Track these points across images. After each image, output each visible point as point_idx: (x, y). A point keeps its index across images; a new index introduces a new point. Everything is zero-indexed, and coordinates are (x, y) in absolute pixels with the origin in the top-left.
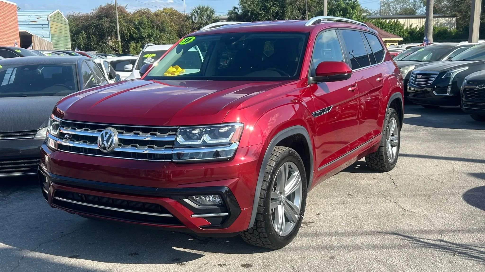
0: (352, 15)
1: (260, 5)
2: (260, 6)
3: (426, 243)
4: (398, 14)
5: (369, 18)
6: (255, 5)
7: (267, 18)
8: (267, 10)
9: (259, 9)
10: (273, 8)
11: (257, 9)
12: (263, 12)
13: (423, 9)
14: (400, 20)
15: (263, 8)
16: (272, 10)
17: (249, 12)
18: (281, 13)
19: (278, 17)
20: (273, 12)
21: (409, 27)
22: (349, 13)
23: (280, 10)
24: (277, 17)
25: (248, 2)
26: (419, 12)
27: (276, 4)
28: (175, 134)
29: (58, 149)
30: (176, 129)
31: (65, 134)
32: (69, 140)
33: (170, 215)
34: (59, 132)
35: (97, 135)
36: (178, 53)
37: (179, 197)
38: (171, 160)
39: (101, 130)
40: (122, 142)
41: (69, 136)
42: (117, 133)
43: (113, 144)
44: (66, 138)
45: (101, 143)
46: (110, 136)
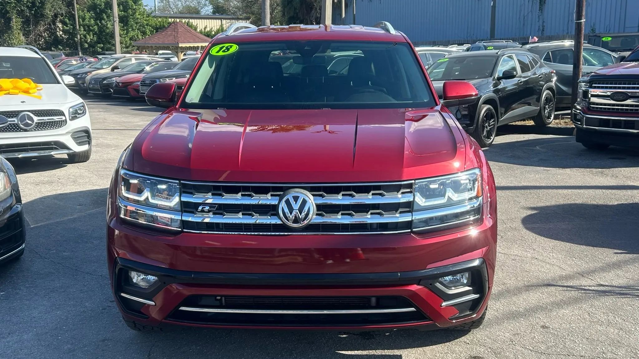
0: (134, 11)
3: (594, 290)
4: (180, 13)
5: (155, 16)
7: (19, 8)
13: (209, 8)
14: (191, 20)
18: (39, 3)
19: (35, 9)
21: (203, 30)
22: (130, 9)
26: (205, 12)
28: (411, 192)
29: (184, 230)
30: (411, 184)
31: (200, 204)
32: (211, 213)
33: (412, 309)
34: (183, 201)
35: (275, 202)
36: (211, 67)
37: (430, 282)
38: (410, 230)
39: (282, 193)
40: (322, 209)
41: (210, 207)
42: (312, 197)
43: (311, 213)
44: (202, 211)
45: (288, 214)
46: (304, 202)
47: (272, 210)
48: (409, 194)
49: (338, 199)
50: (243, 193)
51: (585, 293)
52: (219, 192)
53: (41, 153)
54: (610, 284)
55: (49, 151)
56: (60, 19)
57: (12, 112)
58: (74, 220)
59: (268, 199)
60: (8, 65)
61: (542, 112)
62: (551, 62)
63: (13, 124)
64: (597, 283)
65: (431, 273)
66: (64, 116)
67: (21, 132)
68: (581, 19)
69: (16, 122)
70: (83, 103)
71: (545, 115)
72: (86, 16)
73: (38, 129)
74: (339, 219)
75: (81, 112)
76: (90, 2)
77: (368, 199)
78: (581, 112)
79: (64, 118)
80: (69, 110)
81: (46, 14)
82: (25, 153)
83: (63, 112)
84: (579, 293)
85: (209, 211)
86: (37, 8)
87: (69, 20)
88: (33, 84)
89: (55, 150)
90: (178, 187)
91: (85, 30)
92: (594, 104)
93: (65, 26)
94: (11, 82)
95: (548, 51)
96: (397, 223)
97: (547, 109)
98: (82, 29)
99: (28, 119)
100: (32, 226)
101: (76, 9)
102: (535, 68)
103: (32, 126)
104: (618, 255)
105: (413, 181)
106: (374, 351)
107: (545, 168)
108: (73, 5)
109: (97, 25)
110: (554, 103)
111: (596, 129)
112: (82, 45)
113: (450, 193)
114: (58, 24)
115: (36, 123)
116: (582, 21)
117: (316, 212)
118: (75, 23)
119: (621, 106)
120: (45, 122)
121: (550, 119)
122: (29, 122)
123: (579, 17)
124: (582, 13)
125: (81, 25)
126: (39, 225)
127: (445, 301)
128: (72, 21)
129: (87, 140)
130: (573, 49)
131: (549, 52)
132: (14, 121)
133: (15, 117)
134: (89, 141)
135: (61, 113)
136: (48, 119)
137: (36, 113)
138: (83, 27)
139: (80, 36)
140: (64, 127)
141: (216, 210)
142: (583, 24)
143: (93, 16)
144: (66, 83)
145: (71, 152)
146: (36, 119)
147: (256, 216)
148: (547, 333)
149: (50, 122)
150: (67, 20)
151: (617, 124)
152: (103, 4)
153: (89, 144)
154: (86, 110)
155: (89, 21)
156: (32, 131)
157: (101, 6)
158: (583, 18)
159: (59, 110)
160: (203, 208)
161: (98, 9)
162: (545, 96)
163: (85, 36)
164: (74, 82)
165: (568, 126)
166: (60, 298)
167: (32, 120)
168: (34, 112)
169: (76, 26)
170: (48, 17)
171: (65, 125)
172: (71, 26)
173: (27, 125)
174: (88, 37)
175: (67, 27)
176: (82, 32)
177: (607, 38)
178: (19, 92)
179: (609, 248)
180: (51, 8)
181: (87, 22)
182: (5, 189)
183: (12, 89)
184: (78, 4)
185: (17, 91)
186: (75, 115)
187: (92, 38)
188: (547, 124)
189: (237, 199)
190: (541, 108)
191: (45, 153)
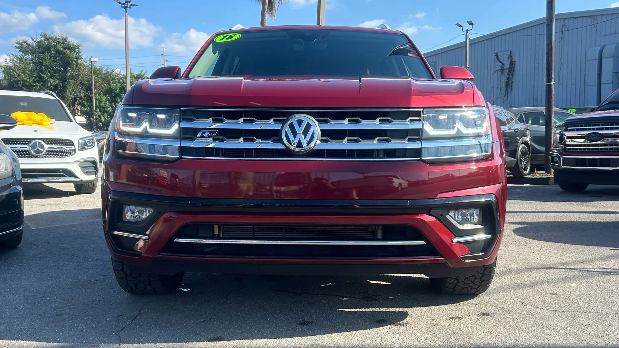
1: (34, 75)
2: (34, 77)
3: (597, 271)
6: (27, 75)
8: (43, 82)
9: (32, 80)
10: (51, 80)
11: (29, 80)
12: (37, 84)
15: (38, 79)
16: (50, 83)
17: (19, 83)
18: (61, 87)
20: (51, 85)
23: (59, 83)
24: (56, 92)
25: (18, 71)
27: (55, 76)
28: (419, 120)
29: (182, 157)
30: (420, 112)
31: (200, 129)
32: (211, 139)
33: (422, 242)
34: (182, 127)
35: (278, 127)
36: (215, 53)
37: (441, 212)
38: (419, 158)
39: (285, 118)
40: (327, 135)
41: (211, 132)
42: (317, 123)
43: (316, 137)
44: (202, 137)
45: (291, 138)
46: (309, 126)
47: (274, 135)
48: (418, 122)
49: (345, 125)
50: (245, 118)
51: (589, 273)
52: (220, 118)
53: (49, 179)
54: (613, 268)
55: (57, 178)
56: (79, 102)
57: (24, 139)
58: (75, 226)
59: (271, 124)
60: (25, 104)
61: (519, 163)
62: (524, 123)
63: (25, 151)
64: (599, 267)
65: (442, 202)
66: (74, 145)
67: (31, 158)
68: (551, 82)
69: (28, 149)
70: (92, 136)
71: (522, 166)
72: (102, 98)
73: (48, 156)
74: (344, 144)
75: (90, 144)
76: (107, 87)
77: (376, 124)
78: (558, 154)
79: (73, 148)
80: (79, 141)
81: (66, 97)
82: (35, 179)
83: (72, 142)
84: (583, 273)
85: (209, 137)
86: (58, 91)
87: (87, 103)
88: (46, 118)
89: (63, 177)
90: (178, 115)
91: (100, 111)
92: (570, 145)
93: (83, 108)
94: (26, 114)
95: (521, 113)
96: (406, 150)
97: (523, 161)
98: (98, 110)
99: (39, 147)
100: (33, 229)
101: (94, 92)
102: (511, 123)
103: (43, 153)
104: (615, 251)
105: (422, 109)
106: (378, 309)
107: (527, 201)
108: (91, 90)
109: (112, 107)
110: (530, 157)
111: (573, 168)
112: (97, 124)
113: (459, 125)
114: (77, 106)
115: (47, 151)
116: (552, 83)
117: (321, 138)
118: (92, 105)
119: (596, 146)
120: (55, 151)
121: (527, 170)
122: (41, 150)
123: (549, 79)
124: (552, 76)
125: (98, 107)
126: (40, 228)
127: (456, 237)
128: (89, 103)
129: (94, 170)
130: (545, 113)
131: (522, 115)
132: (26, 148)
133: (27, 144)
134: (96, 172)
135: (71, 143)
136: (58, 148)
137: (47, 142)
138: (99, 108)
139: (96, 116)
140: (73, 156)
141: (216, 135)
142: (553, 85)
143: (108, 99)
144: (78, 122)
145: (78, 180)
146: (47, 147)
147: (259, 141)
148: (558, 297)
149: (60, 151)
150: (85, 102)
151: (593, 162)
152: (119, 89)
153: (96, 174)
154: (94, 143)
155: (105, 103)
156: (42, 158)
157: (116, 90)
158: (553, 80)
159: (69, 140)
160: (202, 134)
161: (113, 93)
162: (521, 149)
163: (100, 116)
164: (86, 122)
165: (543, 176)
166: (53, 273)
167: (42, 147)
168: (45, 141)
169: (93, 108)
170: (69, 99)
171: (74, 154)
172: (89, 108)
173: (38, 152)
174: (102, 118)
175: (85, 108)
176: (98, 113)
177: (572, 110)
178: (33, 124)
179: (604, 246)
180: (71, 91)
181: (102, 104)
182: (6, 169)
183: (27, 120)
184: (96, 89)
185: (31, 122)
186: (84, 146)
187: (106, 118)
188: (524, 175)
189: (239, 124)
190: (517, 159)
191: (53, 179)
